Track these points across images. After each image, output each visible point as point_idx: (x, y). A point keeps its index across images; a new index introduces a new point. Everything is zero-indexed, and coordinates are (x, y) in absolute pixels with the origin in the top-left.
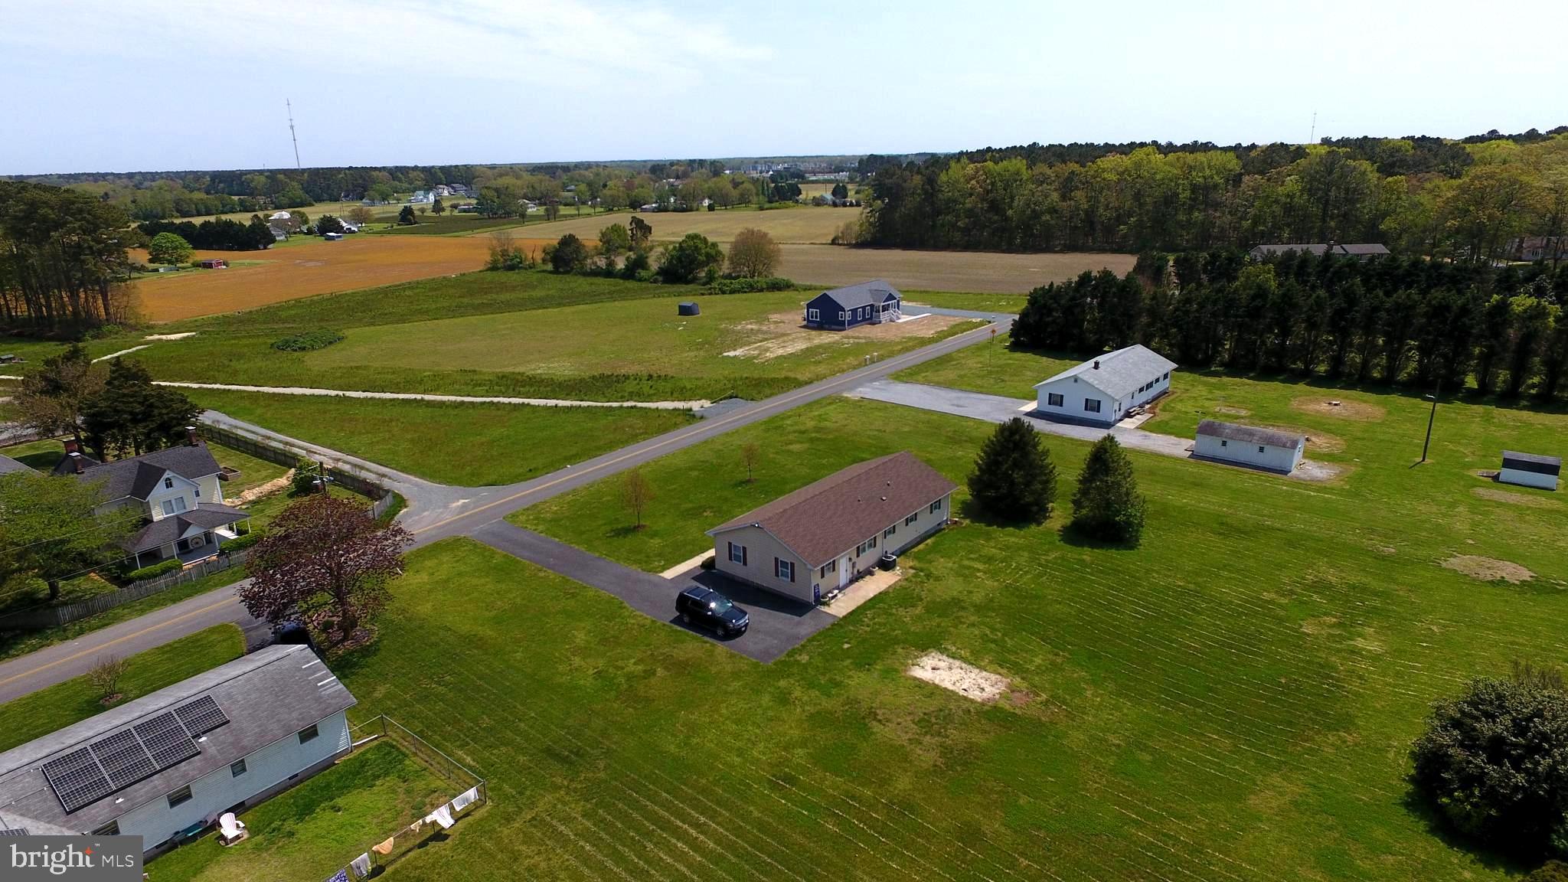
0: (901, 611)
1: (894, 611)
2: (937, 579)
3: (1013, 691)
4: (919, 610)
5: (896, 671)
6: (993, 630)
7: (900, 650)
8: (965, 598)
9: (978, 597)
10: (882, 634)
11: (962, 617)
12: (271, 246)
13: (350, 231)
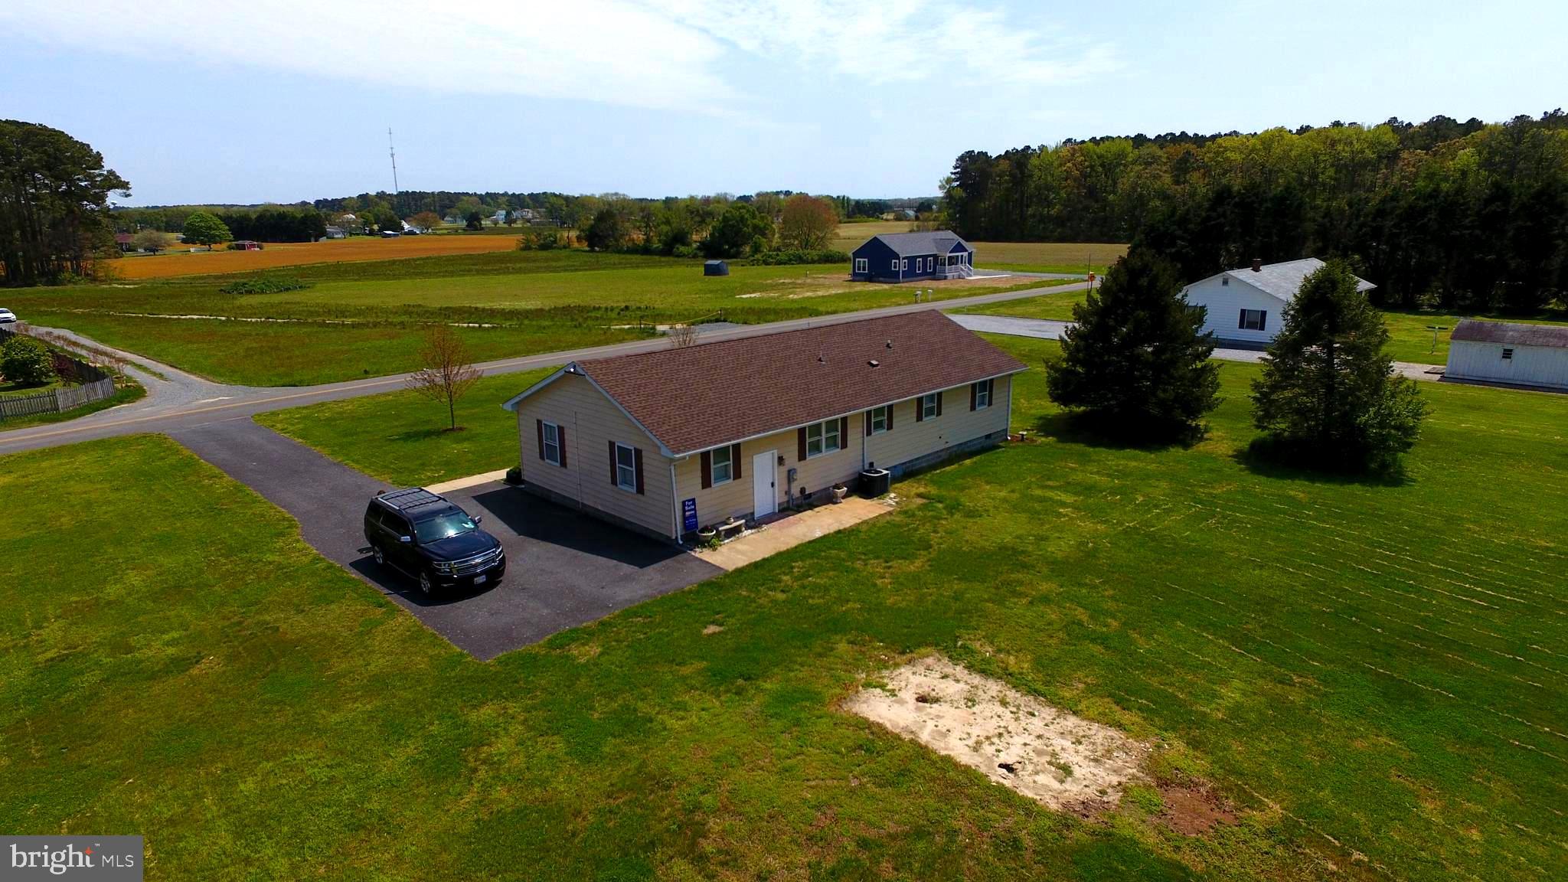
0: (876, 566)
1: (858, 565)
2: (971, 514)
3: (1164, 783)
4: (915, 566)
5: (815, 697)
6: (1096, 614)
7: (842, 647)
8: (1030, 548)
9: (1061, 546)
10: (811, 608)
11: (1021, 583)
12: (323, 239)
13: (411, 233)
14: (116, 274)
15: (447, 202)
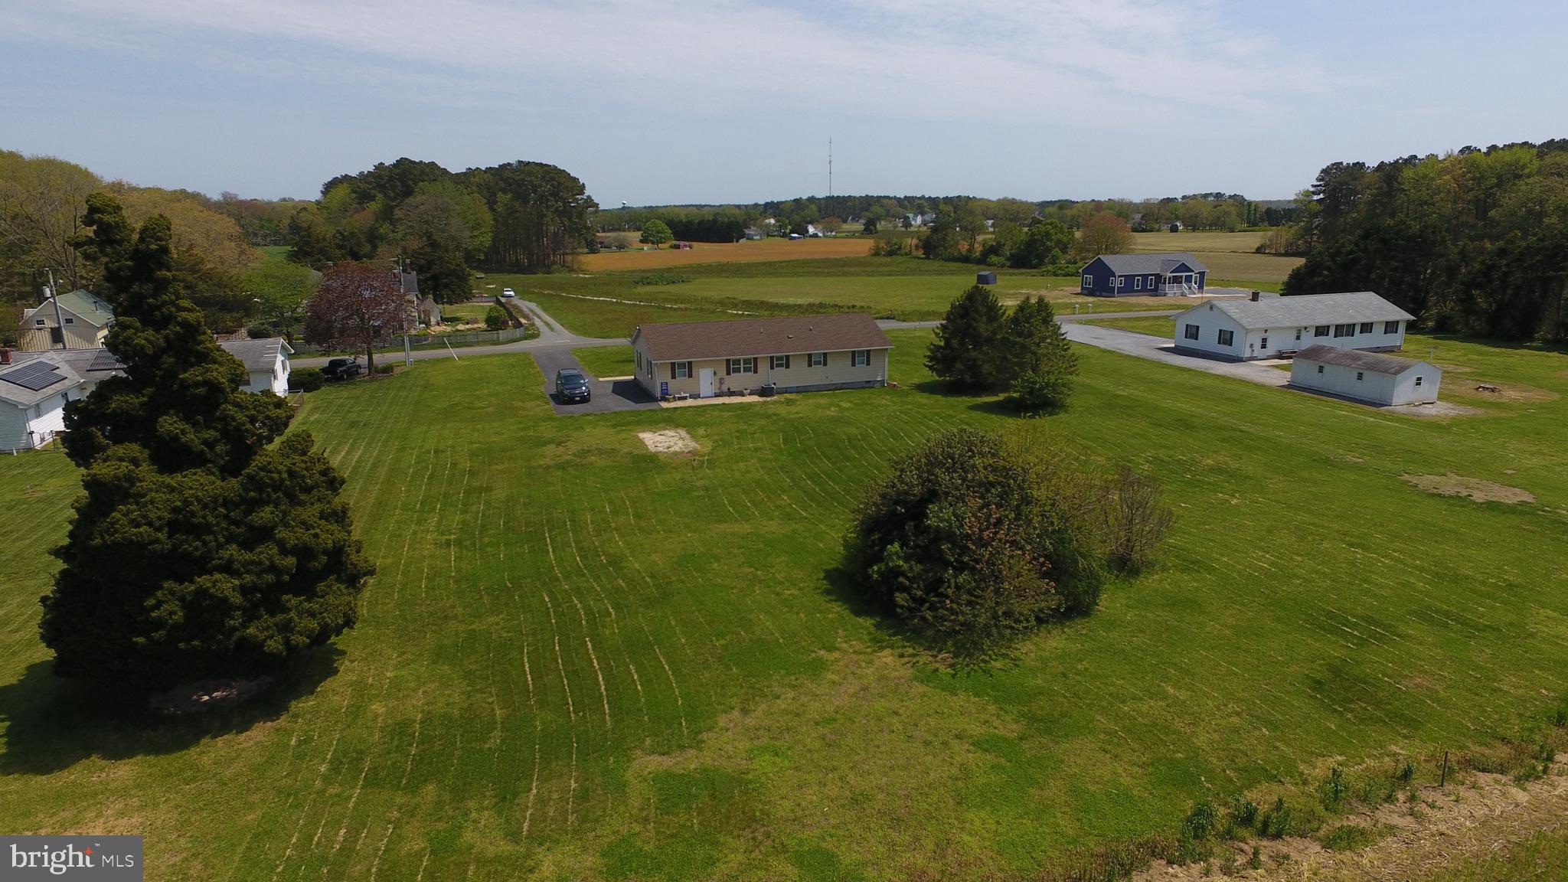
5: (632, 431)
12: (743, 241)
13: (815, 236)
14: (584, 267)
15: (865, 205)
